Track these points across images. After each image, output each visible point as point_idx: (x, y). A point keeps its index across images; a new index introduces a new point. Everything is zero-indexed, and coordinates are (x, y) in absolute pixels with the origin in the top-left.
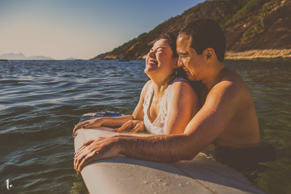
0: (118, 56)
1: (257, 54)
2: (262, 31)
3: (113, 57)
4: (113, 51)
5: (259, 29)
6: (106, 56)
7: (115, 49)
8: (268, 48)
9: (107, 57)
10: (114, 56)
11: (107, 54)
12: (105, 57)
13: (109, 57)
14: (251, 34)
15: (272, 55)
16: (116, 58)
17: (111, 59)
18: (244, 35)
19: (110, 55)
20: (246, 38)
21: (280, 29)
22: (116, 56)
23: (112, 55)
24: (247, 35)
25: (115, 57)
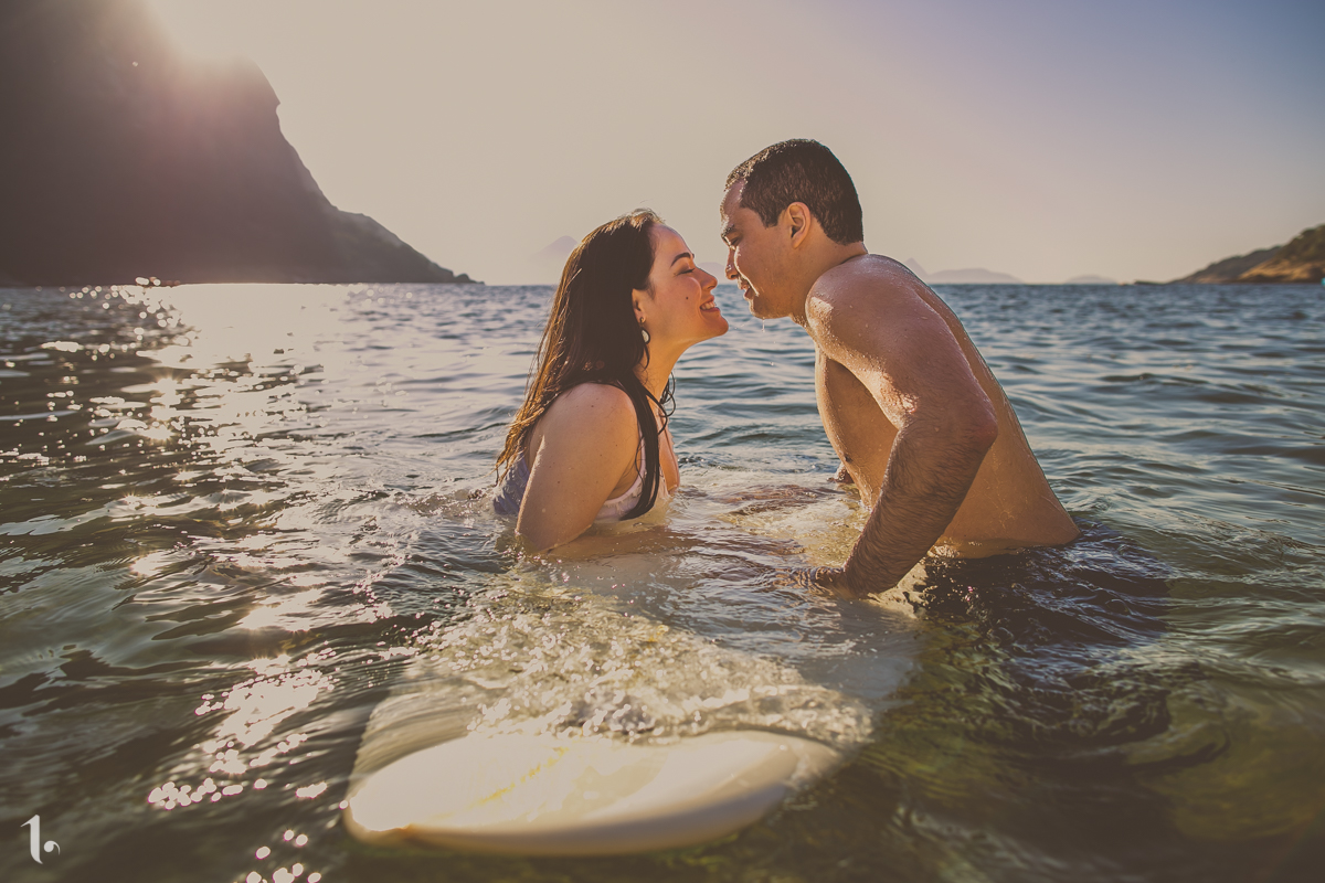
0: (1318, 264)
3: (1287, 272)
4: (1295, 241)
6: (1253, 266)
7: (1308, 233)
9: (1256, 271)
10: (1294, 264)
11: (1258, 257)
12: (1247, 269)
13: (1270, 272)
16: (1305, 276)
17: (1277, 280)
19: (1277, 263)
22: (1308, 266)
23: (1286, 263)
25: (1298, 272)
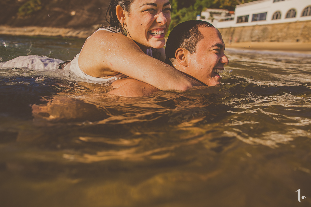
1: (37, 31)
2: (39, 8)
5: (36, 6)
8: (48, 26)
14: (28, 10)
15: (52, 32)
18: (20, 9)
20: (23, 13)
21: (56, 9)
24: (24, 10)
